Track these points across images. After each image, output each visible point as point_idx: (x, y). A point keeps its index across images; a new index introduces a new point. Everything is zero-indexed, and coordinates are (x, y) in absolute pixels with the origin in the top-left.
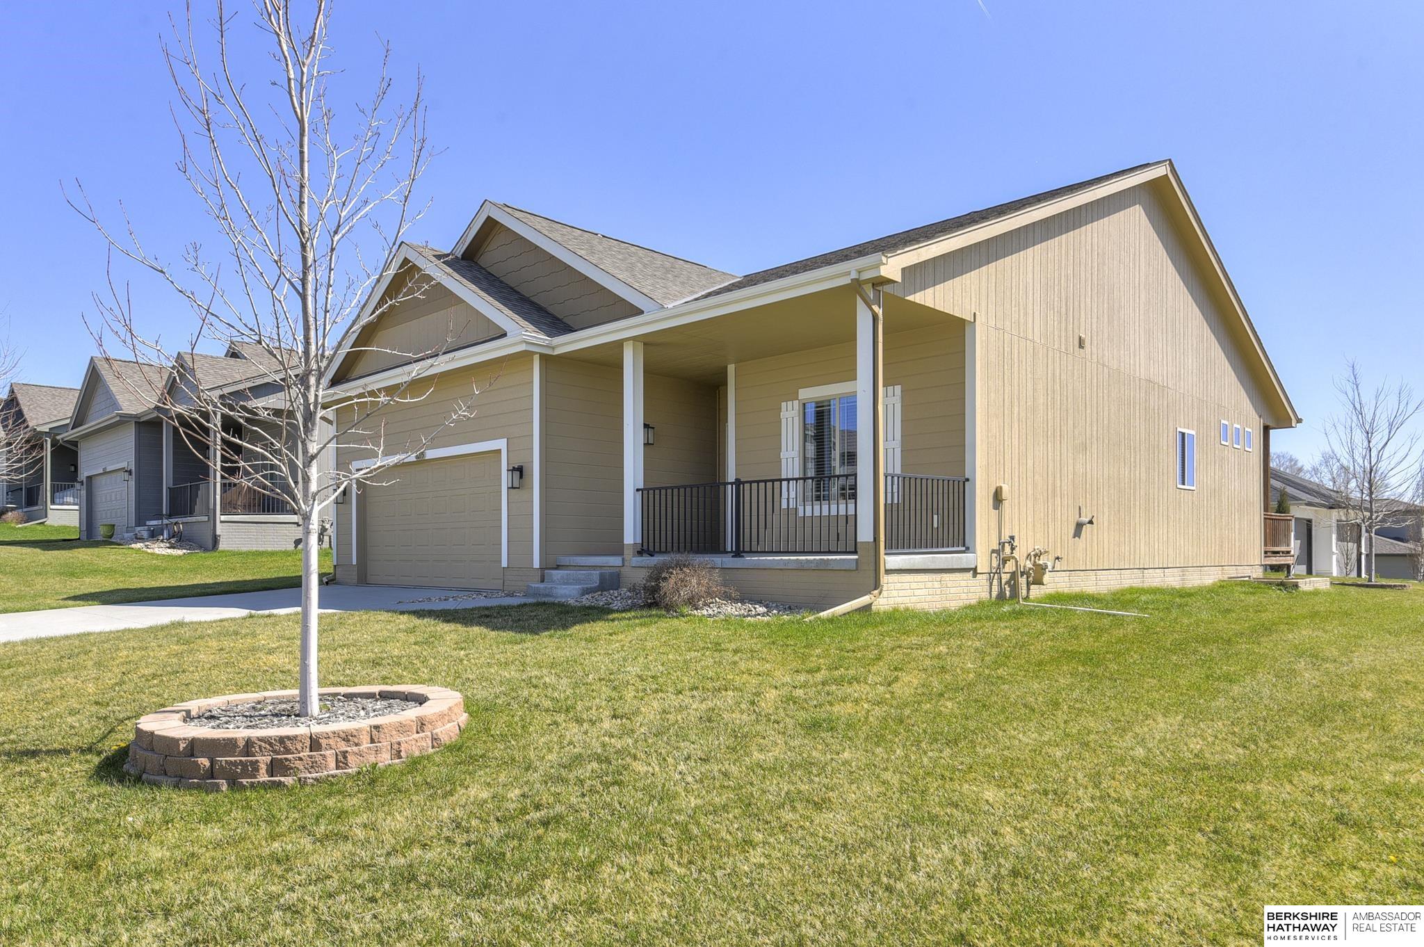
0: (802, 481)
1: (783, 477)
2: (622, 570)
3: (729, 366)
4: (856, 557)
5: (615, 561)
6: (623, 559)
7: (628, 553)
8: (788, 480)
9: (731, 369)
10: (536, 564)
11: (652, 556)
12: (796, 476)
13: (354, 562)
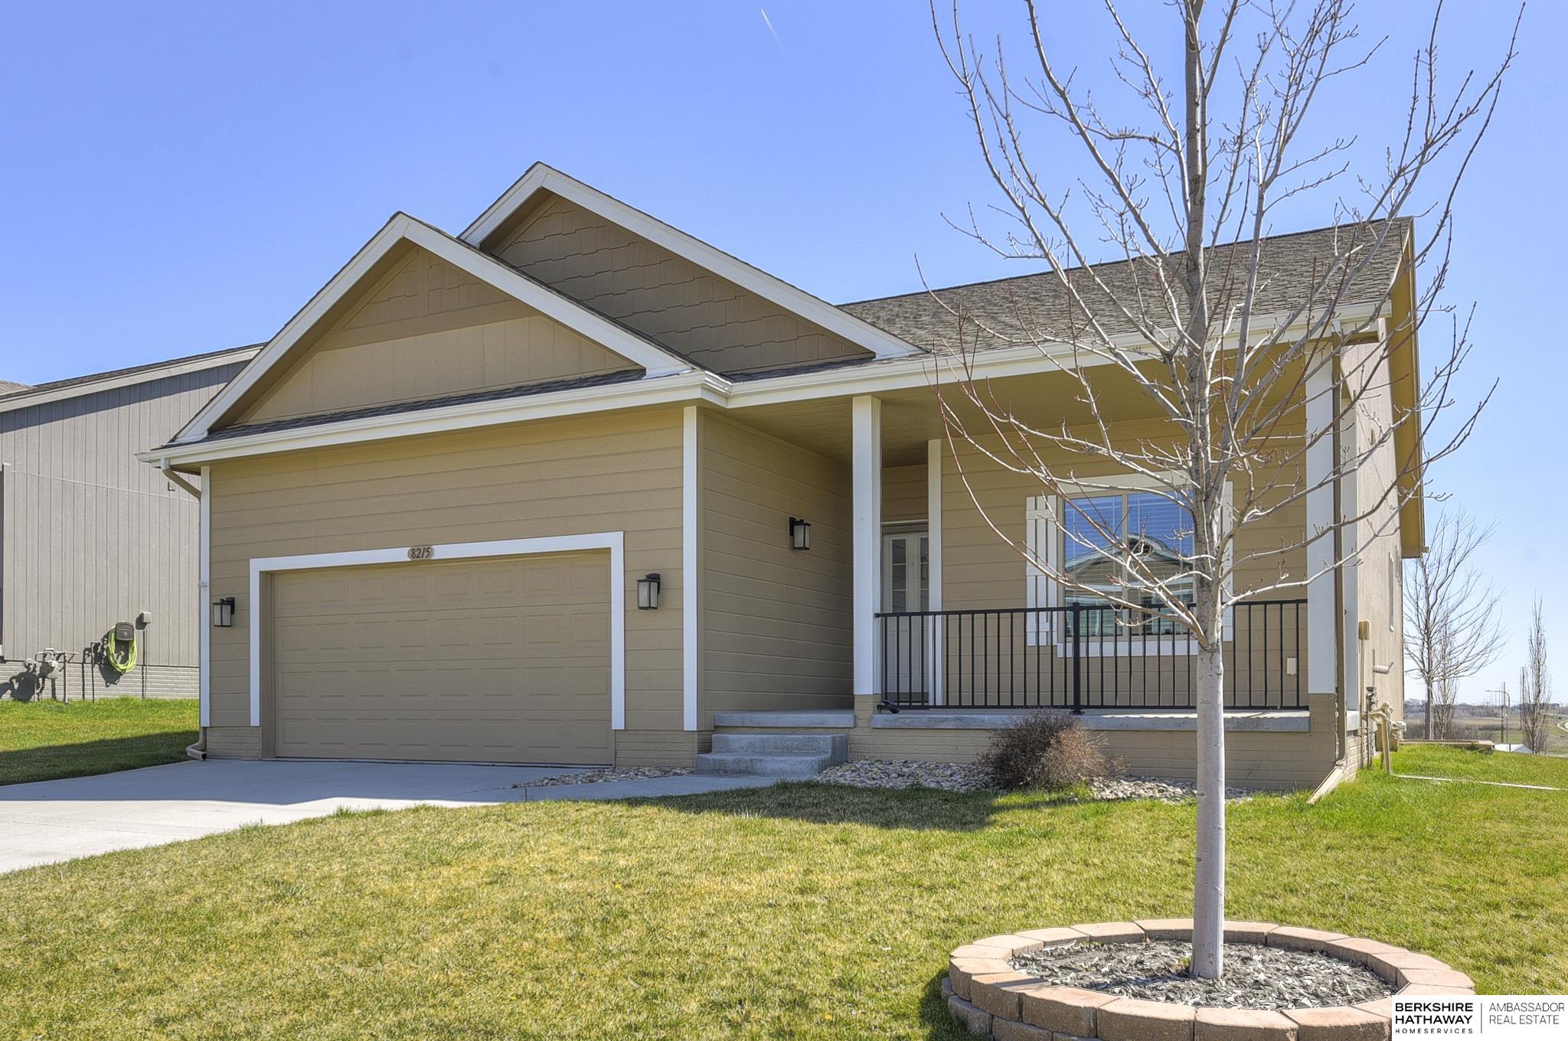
0: (1062, 613)
1: (1031, 605)
2: (852, 732)
3: (929, 442)
4: (1306, 714)
5: (838, 719)
6: (855, 718)
7: (864, 710)
8: (1038, 610)
9: (934, 447)
10: (690, 722)
11: (894, 711)
12: (1053, 604)
13: (255, 720)
